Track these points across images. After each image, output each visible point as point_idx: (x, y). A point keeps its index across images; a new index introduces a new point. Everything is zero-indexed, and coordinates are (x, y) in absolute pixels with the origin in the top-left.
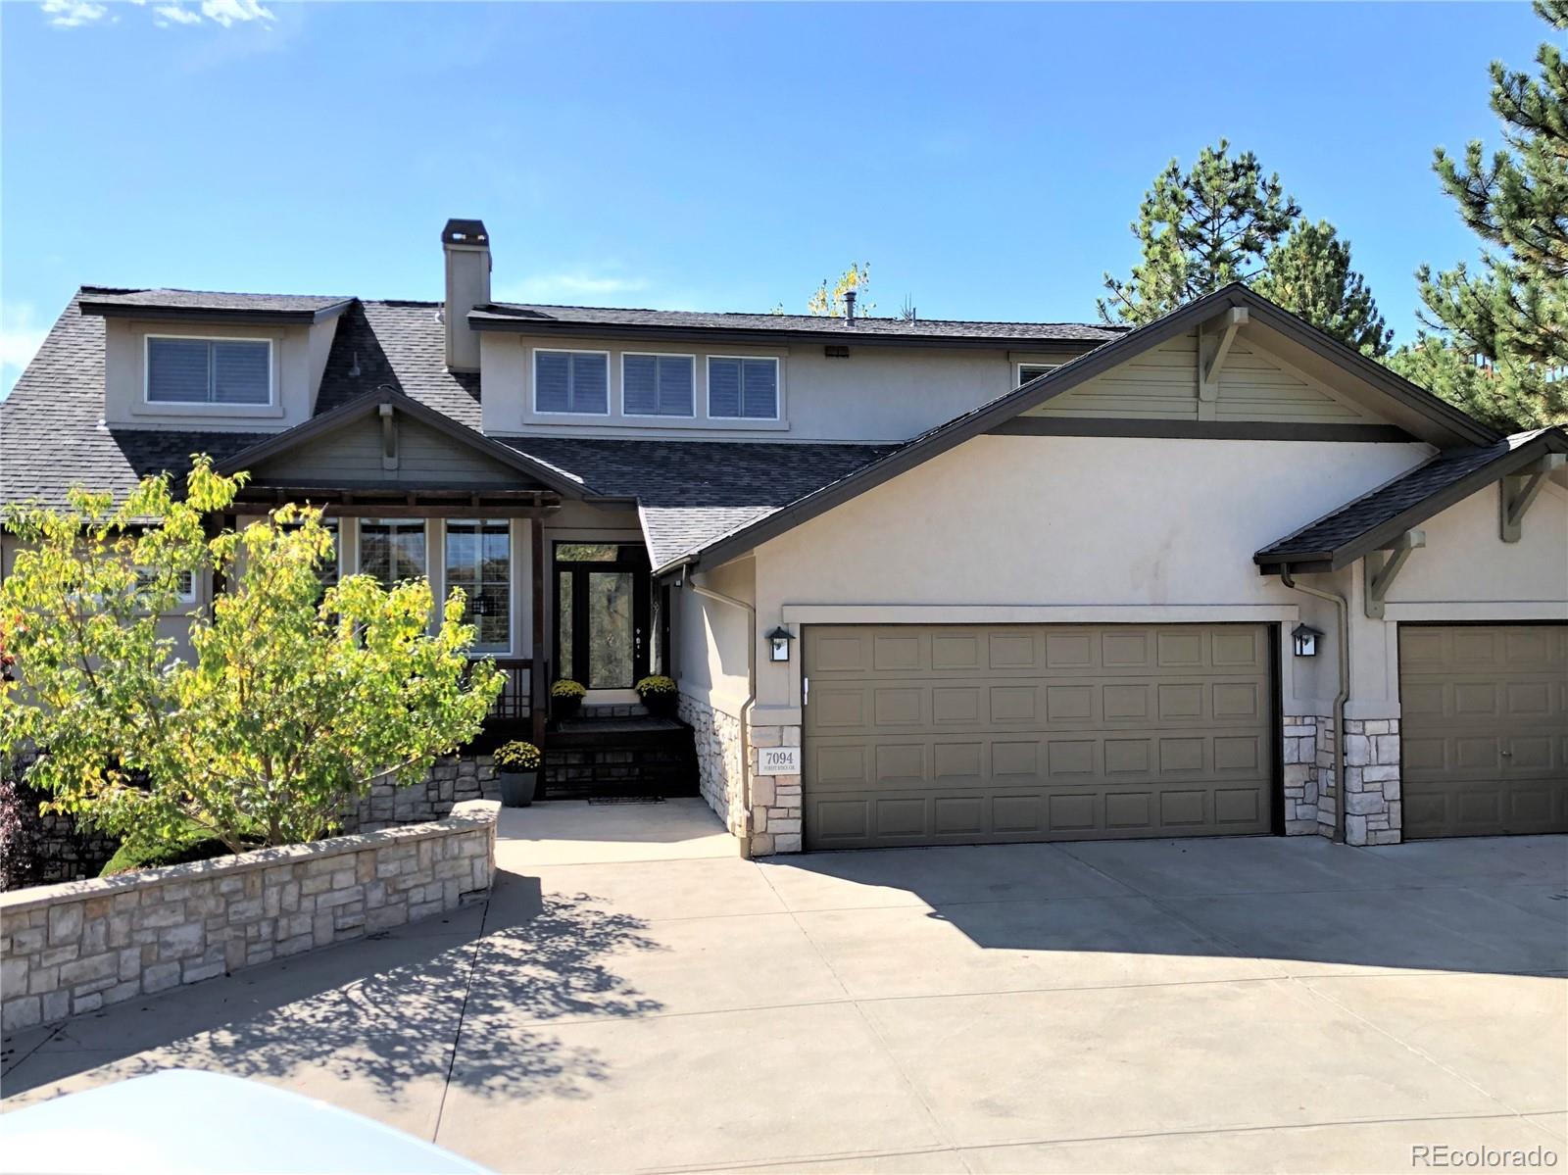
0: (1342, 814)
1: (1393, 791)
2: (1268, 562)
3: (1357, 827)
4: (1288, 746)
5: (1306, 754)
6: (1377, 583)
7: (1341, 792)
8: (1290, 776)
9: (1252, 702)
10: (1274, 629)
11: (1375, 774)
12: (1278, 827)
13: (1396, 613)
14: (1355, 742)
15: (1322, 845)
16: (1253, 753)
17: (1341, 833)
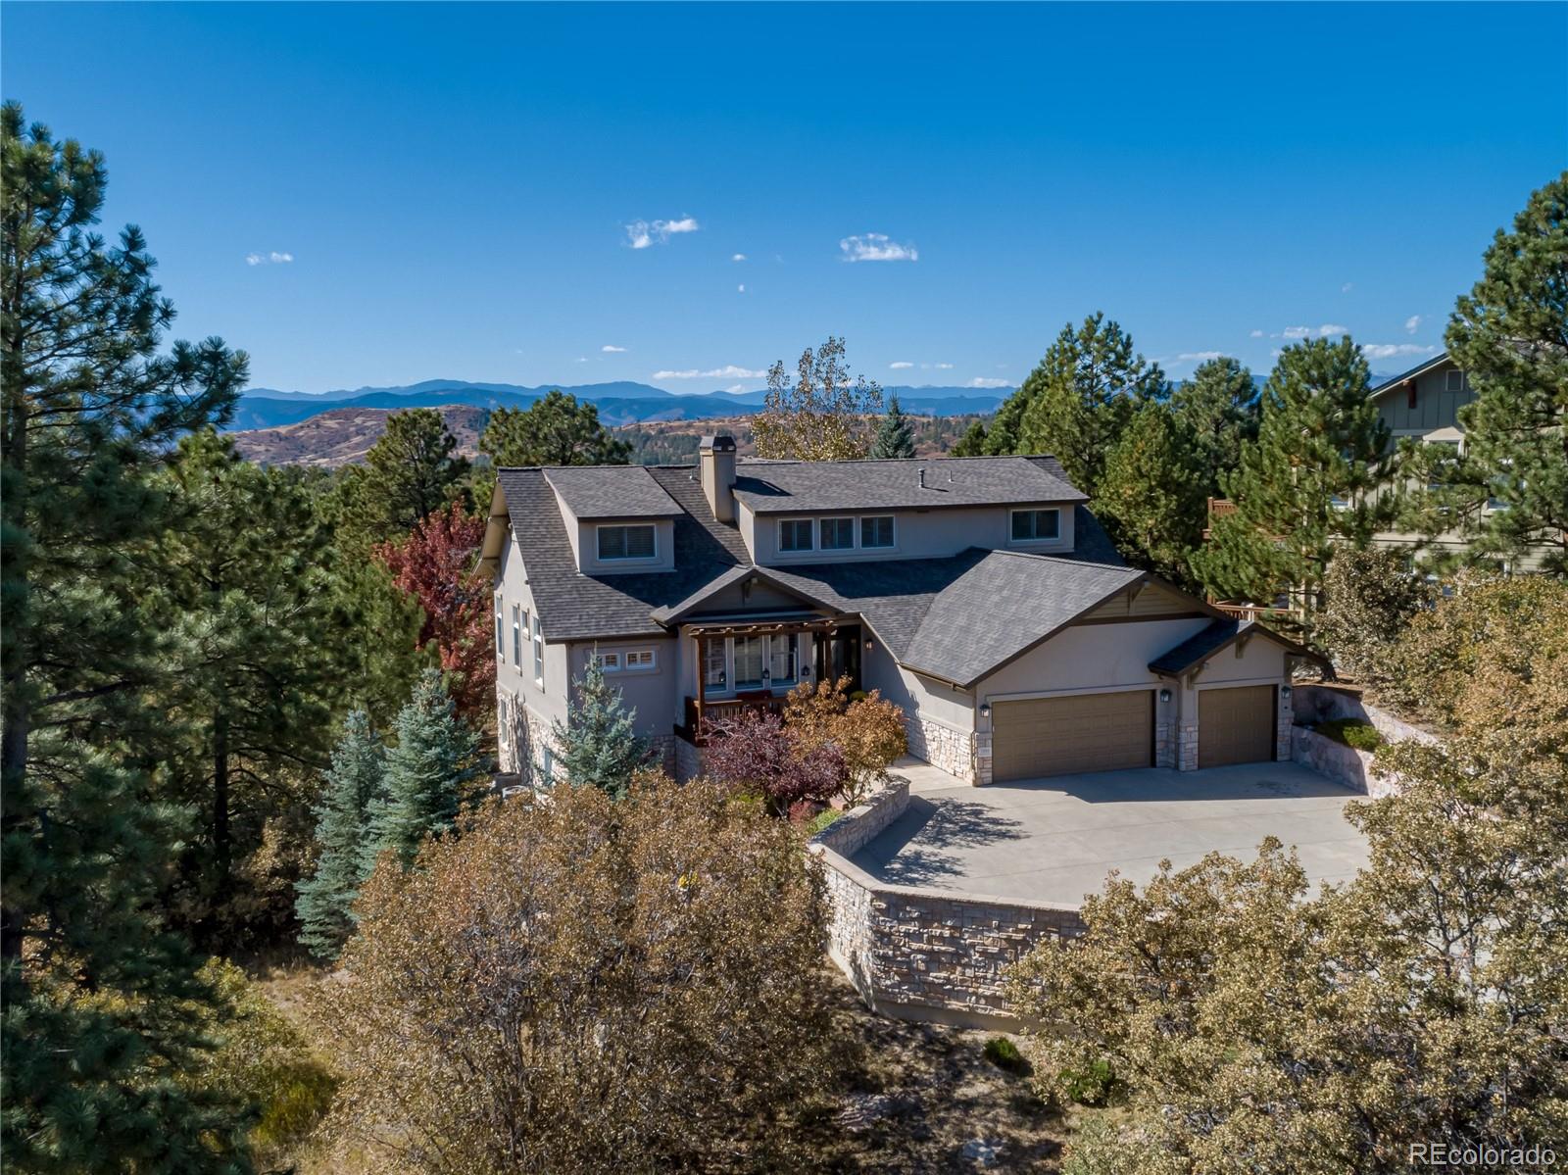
0: (1177, 760)
1: (1196, 752)
2: (1153, 667)
3: (1183, 766)
4: (1158, 735)
5: (1164, 738)
6: (1192, 678)
7: (1177, 752)
8: (1159, 746)
9: (1143, 718)
10: (1154, 692)
11: (1189, 746)
12: (1153, 764)
13: (1198, 687)
14: (1183, 735)
15: (1170, 771)
16: (1143, 737)
17: (1177, 767)
